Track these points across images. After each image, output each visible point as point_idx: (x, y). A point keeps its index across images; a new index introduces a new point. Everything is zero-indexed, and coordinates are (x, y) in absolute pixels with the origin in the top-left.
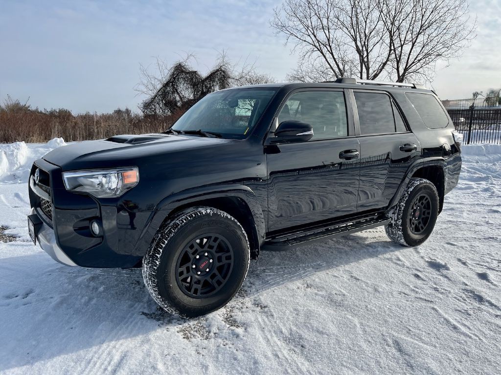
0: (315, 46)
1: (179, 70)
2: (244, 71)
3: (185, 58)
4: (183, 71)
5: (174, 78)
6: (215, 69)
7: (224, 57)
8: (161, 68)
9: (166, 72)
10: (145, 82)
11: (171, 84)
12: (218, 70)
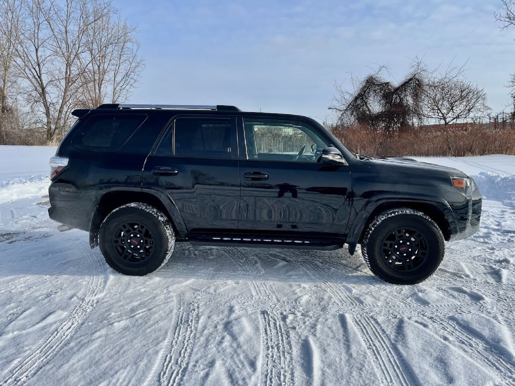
1: (371, 83)
3: (377, 71)
4: (374, 84)
5: (365, 92)
6: (408, 78)
7: (418, 65)
10: (339, 97)
11: (362, 96)
12: (411, 79)
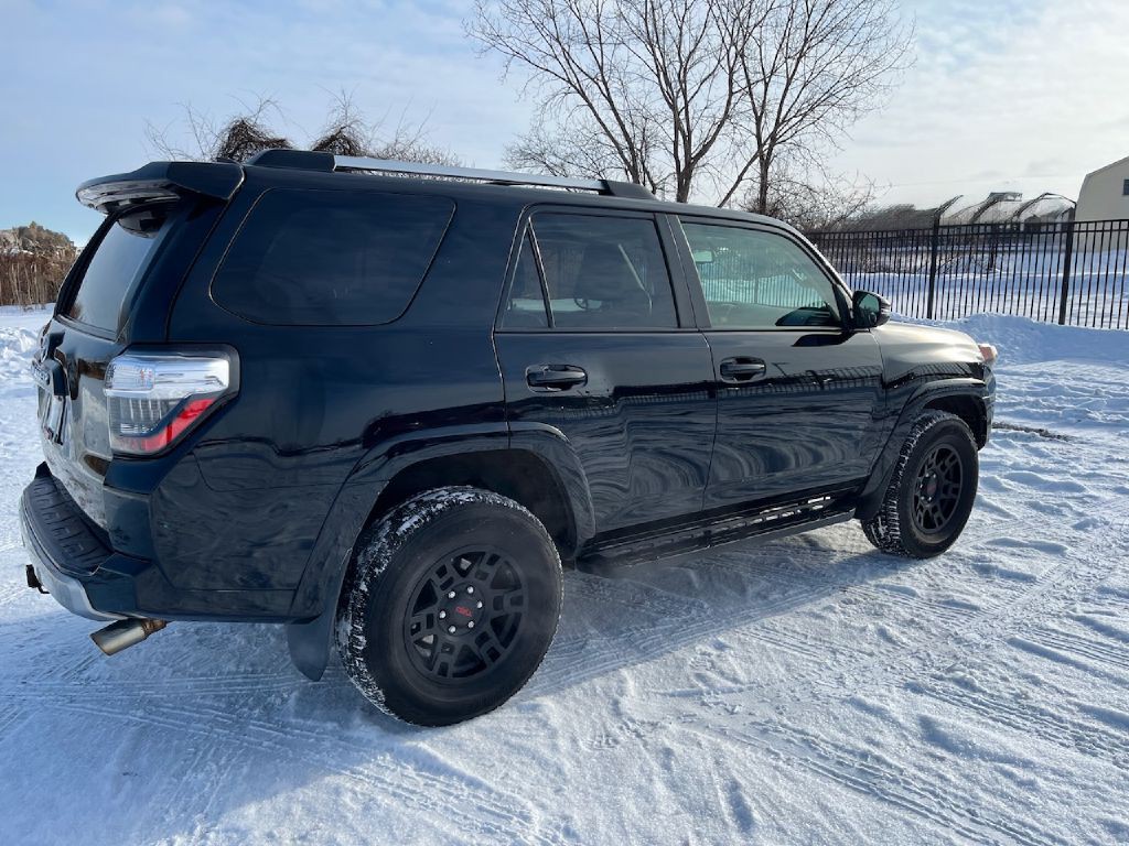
0: (569, 81)
1: (242, 137)
2: (400, 140)
3: (255, 108)
4: (251, 139)
5: (231, 156)
6: (329, 134)
7: (346, 107)
8: (198, 130)
9: (212, 139)
12: (333, 138)
